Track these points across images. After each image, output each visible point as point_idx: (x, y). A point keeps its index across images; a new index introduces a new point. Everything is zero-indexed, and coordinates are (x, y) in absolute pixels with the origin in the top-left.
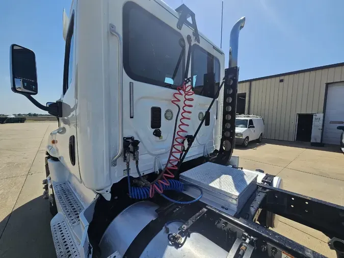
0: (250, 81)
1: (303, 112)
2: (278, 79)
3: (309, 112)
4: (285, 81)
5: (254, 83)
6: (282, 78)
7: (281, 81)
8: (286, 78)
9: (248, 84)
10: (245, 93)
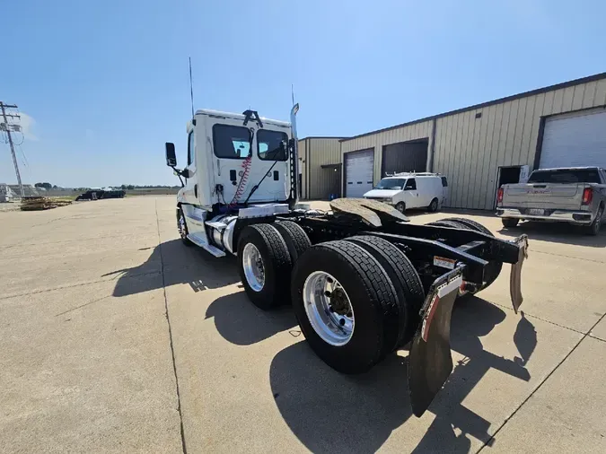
0: (435, 118)
1: (508, 164)
2: (474, 113)
3: (516, 164)
4: (484, 116)
5: (439, 121)
6: (479, 111)
7: (479, 116)
8: (485, 111)
9: (431, 122)
10: (428, 138)
